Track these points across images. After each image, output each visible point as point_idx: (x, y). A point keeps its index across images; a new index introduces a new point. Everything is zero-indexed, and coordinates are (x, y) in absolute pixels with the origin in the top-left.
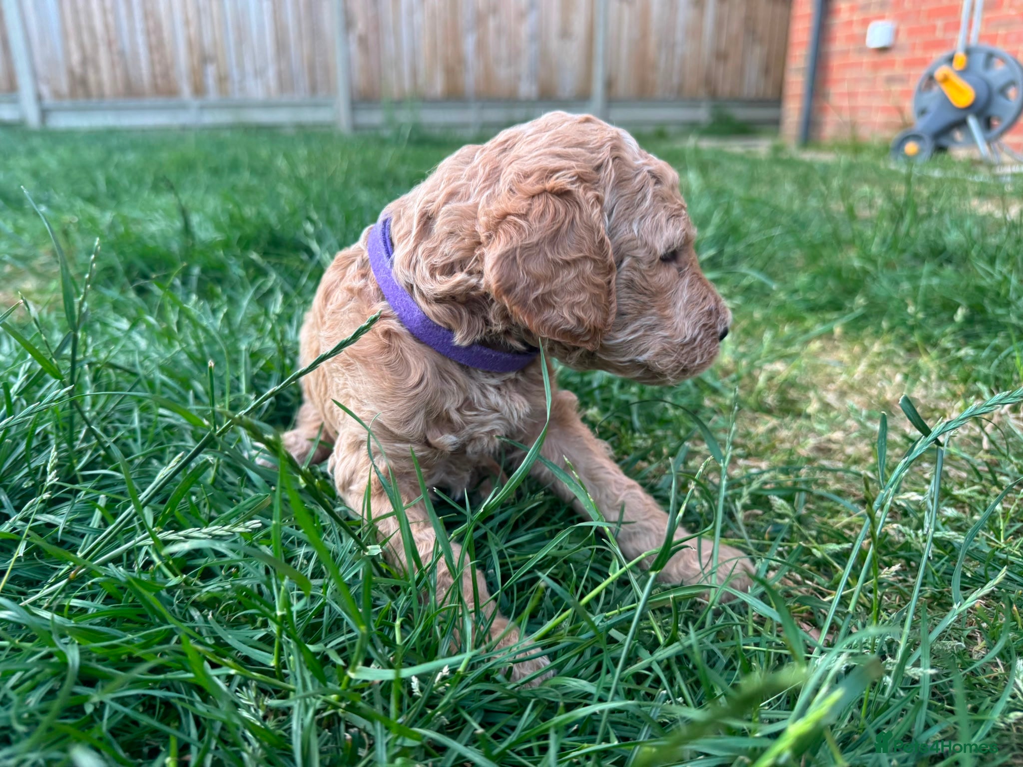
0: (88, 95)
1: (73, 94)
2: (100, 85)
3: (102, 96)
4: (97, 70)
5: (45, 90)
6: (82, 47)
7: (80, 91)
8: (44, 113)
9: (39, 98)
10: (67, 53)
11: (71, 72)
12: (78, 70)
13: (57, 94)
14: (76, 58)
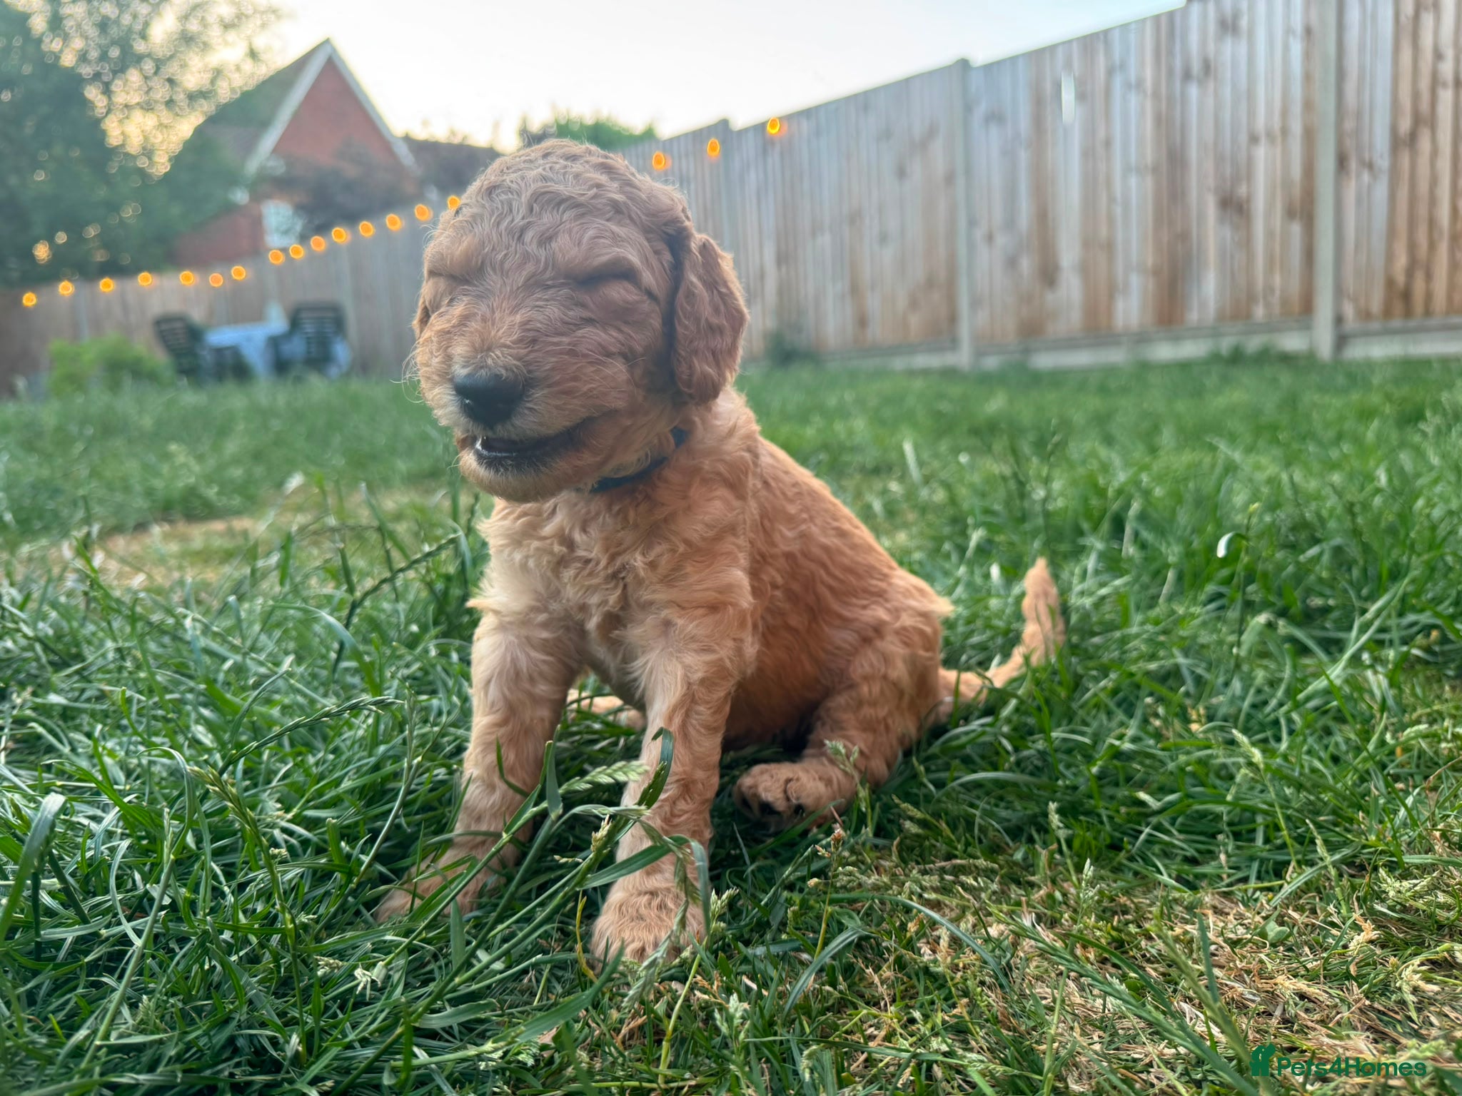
0: (1408, 313)
1: (1387, 313)
2: (1429, 296)
3: (1428, 312)
4: (1429, 276)
5: (1349, 310)
6: (1412, 247)
7: (1398, 307)
8: (1341, 340)
9: (1339, 320)
10: (1390, 257)
11: (1390, 283)
12: (1401, 279)
13: (1366, 315)
14: (1402, 261)
